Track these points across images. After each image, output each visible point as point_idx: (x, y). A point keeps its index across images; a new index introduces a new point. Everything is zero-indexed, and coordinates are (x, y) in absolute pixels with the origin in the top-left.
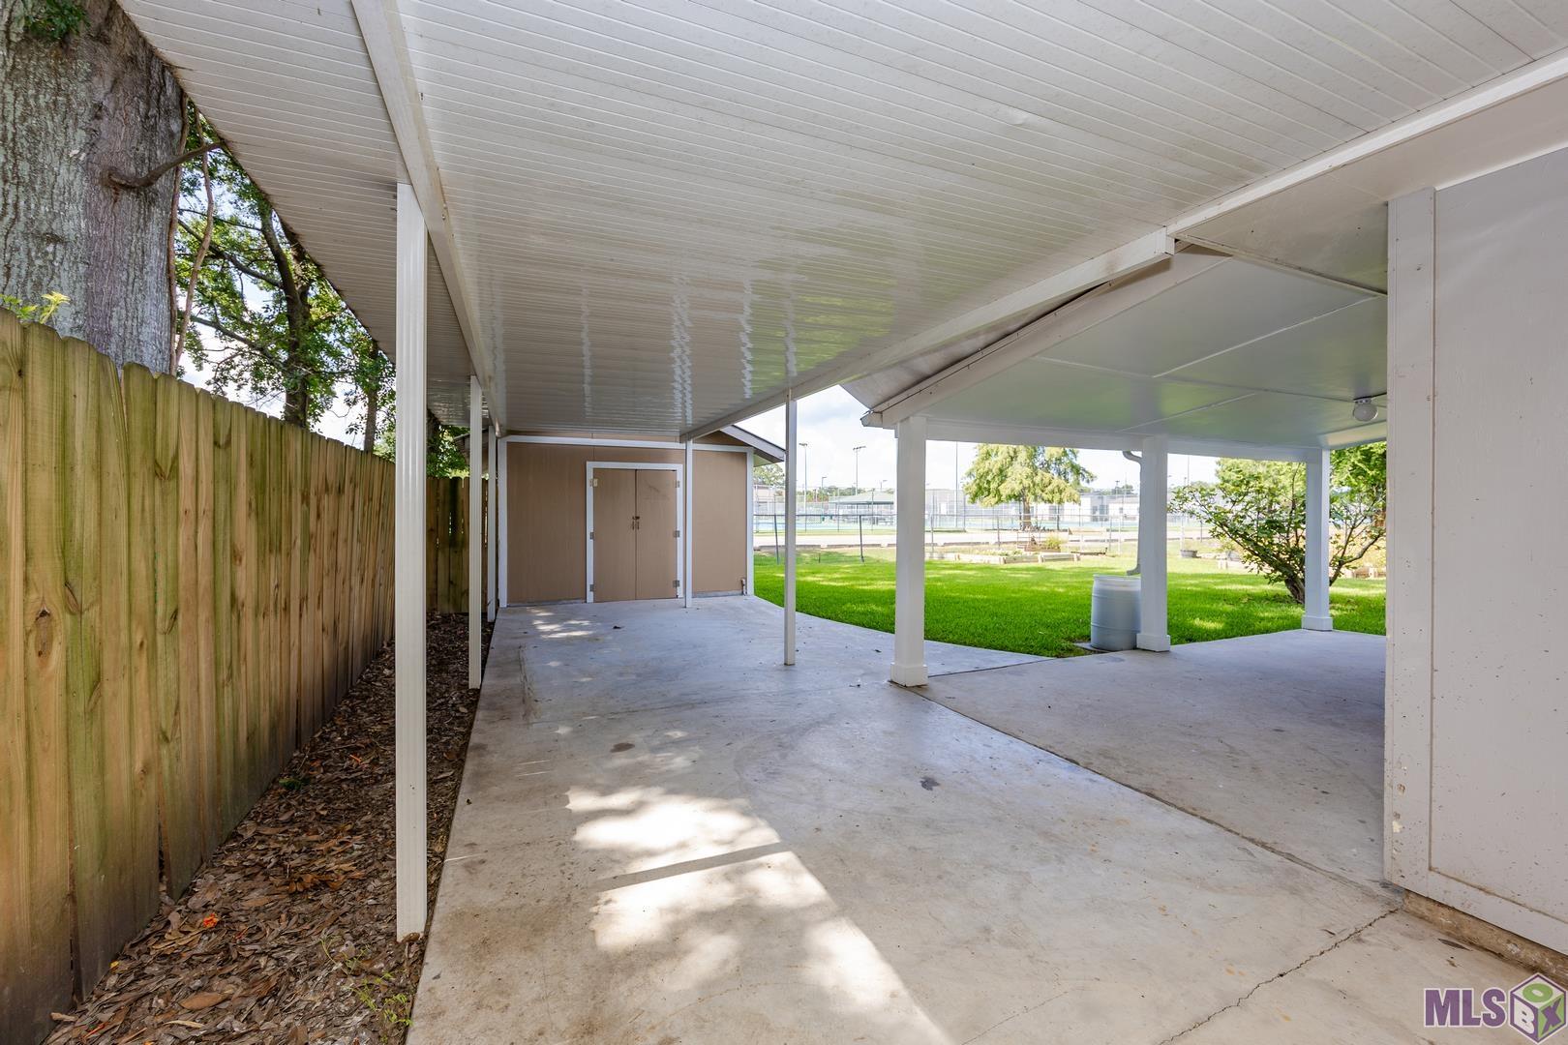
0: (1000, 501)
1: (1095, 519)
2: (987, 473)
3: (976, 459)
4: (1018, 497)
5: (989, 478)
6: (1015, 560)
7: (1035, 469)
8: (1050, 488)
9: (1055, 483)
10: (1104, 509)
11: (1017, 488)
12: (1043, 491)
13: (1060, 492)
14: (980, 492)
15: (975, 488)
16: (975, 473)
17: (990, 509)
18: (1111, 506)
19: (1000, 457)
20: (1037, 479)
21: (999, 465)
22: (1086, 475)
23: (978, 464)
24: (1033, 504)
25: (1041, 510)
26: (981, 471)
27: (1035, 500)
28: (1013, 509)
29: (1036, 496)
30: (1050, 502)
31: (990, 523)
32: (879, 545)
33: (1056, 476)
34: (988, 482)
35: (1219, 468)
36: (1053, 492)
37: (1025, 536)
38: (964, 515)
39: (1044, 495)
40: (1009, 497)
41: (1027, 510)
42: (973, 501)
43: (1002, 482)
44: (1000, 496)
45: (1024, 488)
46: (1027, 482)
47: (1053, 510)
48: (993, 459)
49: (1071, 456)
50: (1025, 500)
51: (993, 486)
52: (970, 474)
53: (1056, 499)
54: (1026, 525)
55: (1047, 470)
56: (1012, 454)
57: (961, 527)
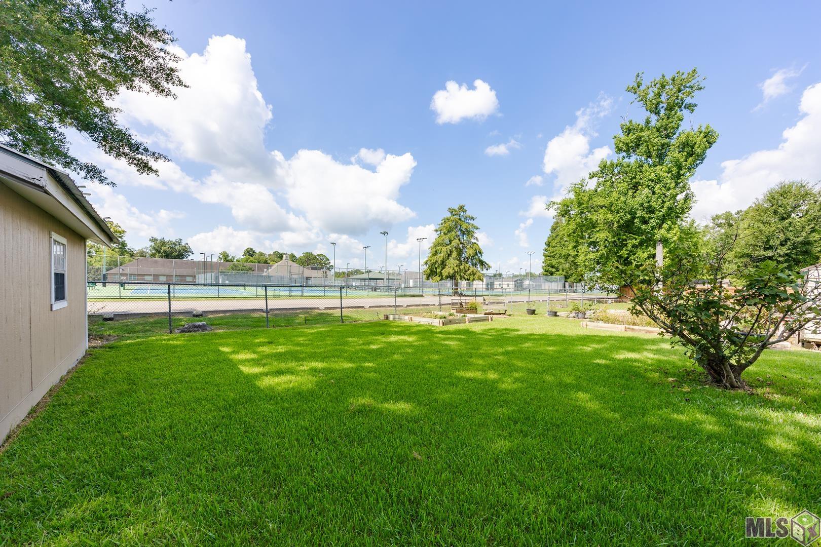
0: (442, 279)
1: (488, 289)
2: (436, 263)
3: (430, 255)
4: (452, 277)
5: (436, 266)
6: (450, 322)
7: (461, 261)
8: (468, 272)
9: (471, 269)
10: (492, 284)
11: (451, 272)
12: (465, 274)
13: (474, 275)
14: (431, 274)
15: (429, 271)
16: (429, 263)
17: (436, 283)
18: (496, 283)
19: (442, 254)
20: (462, 267)
21: (441, 259)
22: (486, 266)
23: (431, 257)
24: (459, 281)
25: (463, 284)
26: (432, 261)
27: (461, 279)
28: (449, 283)
29: (461, 277)
30: (468, 280)
31: (436, 291)
32: (363, 307)
33: (471, 266)
34: (436, 268)
35: (543, 265)
36: (470, 275)
37: (456, 299)
38: (423, 286)
39: (465, 276)
40: (447, 277)
41: (456, 285)
42: (428, 279)
43: (443, 268)
44: (442, 276)
45: (455, 272)
46: (456, 269)
47: (468, 284)
48: (439, 255)
49: (479, 255)
50: (455, 279)
51: (438, 270)
52: (426, 263)
53: (471, 279)
54: (456, 293)
55: (467, 262)
56: (449, 252)
57: (421, 293)
